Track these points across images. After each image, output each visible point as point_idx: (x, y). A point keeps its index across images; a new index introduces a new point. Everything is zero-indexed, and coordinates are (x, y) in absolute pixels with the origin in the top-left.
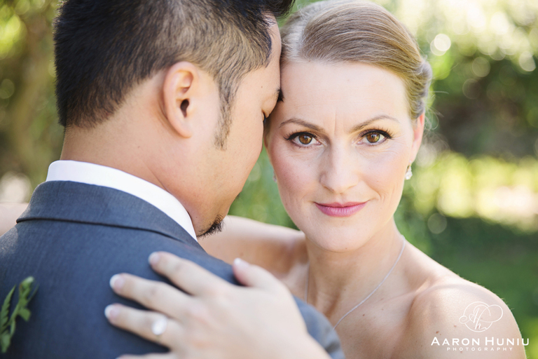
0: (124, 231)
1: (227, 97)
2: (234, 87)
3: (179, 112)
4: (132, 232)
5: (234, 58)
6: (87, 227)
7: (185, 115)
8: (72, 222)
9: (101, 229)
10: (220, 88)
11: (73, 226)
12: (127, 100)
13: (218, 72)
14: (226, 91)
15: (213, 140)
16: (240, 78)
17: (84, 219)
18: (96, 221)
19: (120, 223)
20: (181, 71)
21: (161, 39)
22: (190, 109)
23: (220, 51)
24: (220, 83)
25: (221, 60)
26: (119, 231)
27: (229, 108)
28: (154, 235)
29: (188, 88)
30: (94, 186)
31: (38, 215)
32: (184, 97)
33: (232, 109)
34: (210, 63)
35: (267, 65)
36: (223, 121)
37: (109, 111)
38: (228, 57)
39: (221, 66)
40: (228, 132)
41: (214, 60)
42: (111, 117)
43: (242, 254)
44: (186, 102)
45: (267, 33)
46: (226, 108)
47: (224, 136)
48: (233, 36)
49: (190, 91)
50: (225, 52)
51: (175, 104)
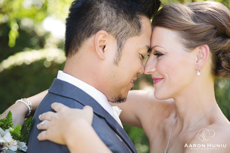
1: (120, 46)
2: (123, 42)
3: (101, 50)
5: (124, 31)
7: (104, 51)
10: (118, 42)
12: (83, 46)
13: (117, 36)
14: (120, 44)
15: (113, 62)
16: (126, 39)
21: (95, 23)
22: (105, 49)
23: (118, 28)
24: (118, 40)
25: (118, 32)
27: (121, 50)
32: (104, 44)
33: (122, 50)
34: (114, 33)
35: (139, 35)
36: (118, 55)
37: (76, 51)
38: (121, 31)
39: (118, 34)
40: (120, 59)
41: (115, 31)
42: (77, 53)
43: (150, 108)
44: (105, 47)
45: (139, 23)
46: (119, 50)
47: (118, 61)
48: (123, 23)
49: (106, 42)
50: (120, 29)
51: (99, 46)
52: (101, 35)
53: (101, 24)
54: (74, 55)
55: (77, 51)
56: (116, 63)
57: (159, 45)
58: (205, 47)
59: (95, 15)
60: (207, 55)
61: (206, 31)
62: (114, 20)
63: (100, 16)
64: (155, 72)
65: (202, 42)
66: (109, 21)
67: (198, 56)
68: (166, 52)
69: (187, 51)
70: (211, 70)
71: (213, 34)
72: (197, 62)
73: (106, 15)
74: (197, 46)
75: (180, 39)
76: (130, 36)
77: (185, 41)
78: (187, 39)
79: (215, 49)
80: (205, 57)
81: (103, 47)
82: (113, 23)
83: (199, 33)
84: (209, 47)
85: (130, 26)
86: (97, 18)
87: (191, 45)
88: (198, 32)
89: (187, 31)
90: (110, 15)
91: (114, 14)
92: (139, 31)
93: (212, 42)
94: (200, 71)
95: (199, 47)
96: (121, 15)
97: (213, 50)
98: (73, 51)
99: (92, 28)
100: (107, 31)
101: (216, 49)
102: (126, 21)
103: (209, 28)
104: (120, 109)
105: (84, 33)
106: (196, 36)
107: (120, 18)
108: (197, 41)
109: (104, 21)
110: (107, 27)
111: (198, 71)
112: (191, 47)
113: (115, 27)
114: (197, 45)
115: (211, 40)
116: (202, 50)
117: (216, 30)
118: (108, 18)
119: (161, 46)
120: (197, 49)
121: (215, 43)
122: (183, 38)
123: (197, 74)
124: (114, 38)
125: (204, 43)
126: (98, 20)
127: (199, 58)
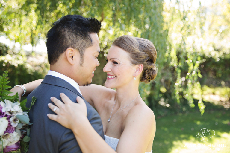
0: (58, 87)
1: (82, 55)
2: (83, 52)
3: (71, 59)
4: (60, 87)
5: (82, 46)
6: (51, 85)
7: (73, 60)
8: (54, 85)
9: (53, 86)
10: (80, 53)
11: (48, 85)
12: (60, 58)
13: (79, 49)
14: (81, 53)
15: (80, 65)
16: (84, 50)
17: (50, 84)
18: (53, 84)
19: (57, 85)
20: (69, 50)
21: (64, 44)
22: (73, 58)
23: (78, 44)
24: (80, 51)
25: (79, 46)
26: (57, 87)
27: (83, 57)
28: (64, 88)
29: (72, 53)
30: (54, 76)
31: (45, 82)
32: (72, 55)
33: (84, 57)
34: (76, 48)
35: (92, 46)
36: (81, 60)
38: (81, 45)
39: (79, 48)
40: (83, 62)
41: (77, 47)
44: (73, 57)
45: (91, 39)
46: (82, 57)
48: (81, 41)
49: (73, 54)
50: (79, 45)
51: (69, 57)
52: (69, 51)
53: (68, 44)
54: (55, 63)
55: (56, 61)
56: (81, 65)
58: (142, 66)
59: (63, 40)
60: (142, 70)
61: (144, 57)
62: (75, 40)
63: (66, 39)
64: (110, 72)
66: (72, 41)
67: (136, 69)
68: (120, 63)
71: (147, 60)
72: (135, 72)
73: (70, 38)
74: (138, 64)
75: (130, 57)
76: (87, 48)
77: (132, 60)
78: (133, 58)
79: (145, 67)
80: (140, 71)
81: (72, 57)
82: (75, 42)
85: (85, 42)
86: (64, 41)
89: (135, 55)
90: (72, 38)
91: (74, 36)
92: (92, 44)
93: (145, 64)
96: (79, 36)
98: (54, 62)
99: (62, 47)
100: (72, 47)
102: (82, 39)
105: (59, 51)
106: (139, 59)
107: (78, 38)
108: (138, 61)
109: (69, 42)
110: (72, 45)
111: (135, 77)
112: (134, 64)
113: (77, 44)
116: (139, 67)
117: (149, 57)
118: (71, 40)
119: (118, 59)
120: (137, 66)
121: (147, 64)
123: (134, 79)
124: (77, 51)
126: (65, 42)
127: (137, 71)
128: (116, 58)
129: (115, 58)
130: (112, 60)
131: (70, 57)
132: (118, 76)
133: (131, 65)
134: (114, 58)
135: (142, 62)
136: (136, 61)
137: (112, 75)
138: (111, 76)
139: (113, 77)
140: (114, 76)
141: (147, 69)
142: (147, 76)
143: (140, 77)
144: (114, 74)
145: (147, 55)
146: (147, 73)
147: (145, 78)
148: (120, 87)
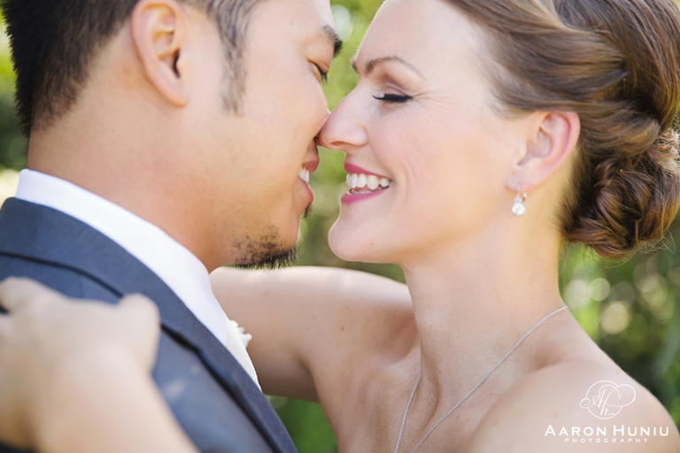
1: (232, 42)
2: (240, 25)
3: (166, 70)
7: (176, 74)
10: (220, 29)
13: (211, 5)
14: (230, 32)
15: (220, 102)
16: (247, 11)
20: (152, 7)
22: (180, 64)
24: (219, 21)
27: (240, 55)
29: (172, 33)
32: (173, 47)
33: (245, 54)
36: (231, 73)
37: (69, 97)
40: (242, 89)
42: (73, 107)
43: (343, 329)
44: (176, 56)
46: (234, 54)
47: (236, 96)
49: (176, 37)
51: (156, 59)
54: (60, 115)
55: (71, 98)
56: (232, 105)
57: (405, 58)
58: (567, 120)
60: (564, 148)
61: (589, 63)
64: (362, 146)
65: (565, 98)
67: (529, 143)
68: (425, 90)
69: (499, 110)
70: (558, 205)
71: (609, 84)
72: (520, 163)
74: (540, 107)
75: (490, 60)
77: (503, 74)
78: (512, 67)
79: (595, 140)
80: (554, 153)
81: (170, 60)
83: (562, 63)
84: (582, 126)
87: (520, 96)
88: (562, 59)
89: (523, 42)
93: (596, 112)
94: (524, 199)
95: (545, 114)
97: (590, 139)
101: (601, 141)
103: (603, 58)
104: (245, 333)
108: (544, 87)
111: (518, 198)
112: (519, 104)
114: (544, 102)
115: (594, 103)
116: (551, 127)
117: (624, 71)
119: (411, 62)
120: (537, 119)
121: (606, 119)
122: (498, 62)
123: (514, 210)
124: (203, 16)
125: (569, 105)
127: (532, 152)
128: (399, 55)
129: (396, 58)
130: (377, 70)
131: (162, 58)
132: (401, 178)
133: (493, 108)
134: (388, 59)
135: (572, 94)
136: (529, 87)
137: (367, 173)
138: (363, 177)
139: (373, 183)
140: (380, 177)
141: (607, 154)
142: (608, 201)
143: (565, 207)
144: (379, 161)
145: (611, 53)
146: (609, 182)
147: (594, 217)
148: (420, 252)
